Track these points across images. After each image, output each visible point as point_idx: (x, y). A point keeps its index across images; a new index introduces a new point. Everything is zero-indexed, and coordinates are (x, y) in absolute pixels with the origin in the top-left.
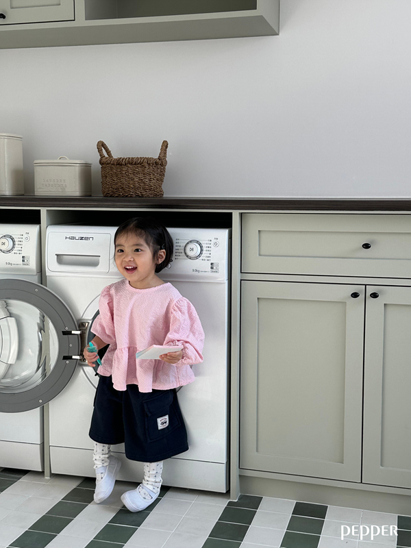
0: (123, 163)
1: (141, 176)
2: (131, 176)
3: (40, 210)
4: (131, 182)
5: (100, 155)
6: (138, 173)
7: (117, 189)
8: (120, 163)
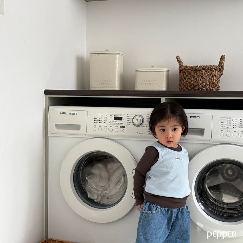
0: (200, 69)
1: (211, 77)
2: (204, 77)
3: (161, 99)
4: (204, 81)
5: (180, 65)
6: (209, 75)
7: (194, 86)
8: (196, 69)
